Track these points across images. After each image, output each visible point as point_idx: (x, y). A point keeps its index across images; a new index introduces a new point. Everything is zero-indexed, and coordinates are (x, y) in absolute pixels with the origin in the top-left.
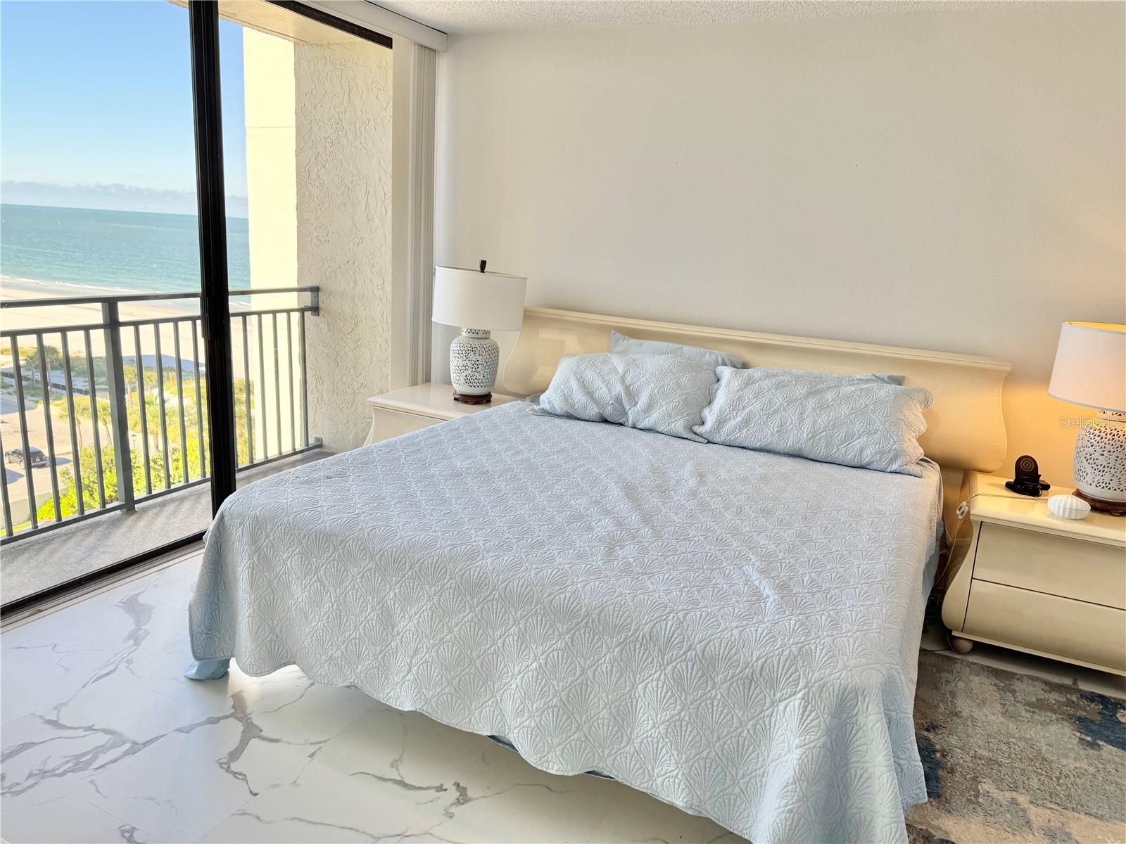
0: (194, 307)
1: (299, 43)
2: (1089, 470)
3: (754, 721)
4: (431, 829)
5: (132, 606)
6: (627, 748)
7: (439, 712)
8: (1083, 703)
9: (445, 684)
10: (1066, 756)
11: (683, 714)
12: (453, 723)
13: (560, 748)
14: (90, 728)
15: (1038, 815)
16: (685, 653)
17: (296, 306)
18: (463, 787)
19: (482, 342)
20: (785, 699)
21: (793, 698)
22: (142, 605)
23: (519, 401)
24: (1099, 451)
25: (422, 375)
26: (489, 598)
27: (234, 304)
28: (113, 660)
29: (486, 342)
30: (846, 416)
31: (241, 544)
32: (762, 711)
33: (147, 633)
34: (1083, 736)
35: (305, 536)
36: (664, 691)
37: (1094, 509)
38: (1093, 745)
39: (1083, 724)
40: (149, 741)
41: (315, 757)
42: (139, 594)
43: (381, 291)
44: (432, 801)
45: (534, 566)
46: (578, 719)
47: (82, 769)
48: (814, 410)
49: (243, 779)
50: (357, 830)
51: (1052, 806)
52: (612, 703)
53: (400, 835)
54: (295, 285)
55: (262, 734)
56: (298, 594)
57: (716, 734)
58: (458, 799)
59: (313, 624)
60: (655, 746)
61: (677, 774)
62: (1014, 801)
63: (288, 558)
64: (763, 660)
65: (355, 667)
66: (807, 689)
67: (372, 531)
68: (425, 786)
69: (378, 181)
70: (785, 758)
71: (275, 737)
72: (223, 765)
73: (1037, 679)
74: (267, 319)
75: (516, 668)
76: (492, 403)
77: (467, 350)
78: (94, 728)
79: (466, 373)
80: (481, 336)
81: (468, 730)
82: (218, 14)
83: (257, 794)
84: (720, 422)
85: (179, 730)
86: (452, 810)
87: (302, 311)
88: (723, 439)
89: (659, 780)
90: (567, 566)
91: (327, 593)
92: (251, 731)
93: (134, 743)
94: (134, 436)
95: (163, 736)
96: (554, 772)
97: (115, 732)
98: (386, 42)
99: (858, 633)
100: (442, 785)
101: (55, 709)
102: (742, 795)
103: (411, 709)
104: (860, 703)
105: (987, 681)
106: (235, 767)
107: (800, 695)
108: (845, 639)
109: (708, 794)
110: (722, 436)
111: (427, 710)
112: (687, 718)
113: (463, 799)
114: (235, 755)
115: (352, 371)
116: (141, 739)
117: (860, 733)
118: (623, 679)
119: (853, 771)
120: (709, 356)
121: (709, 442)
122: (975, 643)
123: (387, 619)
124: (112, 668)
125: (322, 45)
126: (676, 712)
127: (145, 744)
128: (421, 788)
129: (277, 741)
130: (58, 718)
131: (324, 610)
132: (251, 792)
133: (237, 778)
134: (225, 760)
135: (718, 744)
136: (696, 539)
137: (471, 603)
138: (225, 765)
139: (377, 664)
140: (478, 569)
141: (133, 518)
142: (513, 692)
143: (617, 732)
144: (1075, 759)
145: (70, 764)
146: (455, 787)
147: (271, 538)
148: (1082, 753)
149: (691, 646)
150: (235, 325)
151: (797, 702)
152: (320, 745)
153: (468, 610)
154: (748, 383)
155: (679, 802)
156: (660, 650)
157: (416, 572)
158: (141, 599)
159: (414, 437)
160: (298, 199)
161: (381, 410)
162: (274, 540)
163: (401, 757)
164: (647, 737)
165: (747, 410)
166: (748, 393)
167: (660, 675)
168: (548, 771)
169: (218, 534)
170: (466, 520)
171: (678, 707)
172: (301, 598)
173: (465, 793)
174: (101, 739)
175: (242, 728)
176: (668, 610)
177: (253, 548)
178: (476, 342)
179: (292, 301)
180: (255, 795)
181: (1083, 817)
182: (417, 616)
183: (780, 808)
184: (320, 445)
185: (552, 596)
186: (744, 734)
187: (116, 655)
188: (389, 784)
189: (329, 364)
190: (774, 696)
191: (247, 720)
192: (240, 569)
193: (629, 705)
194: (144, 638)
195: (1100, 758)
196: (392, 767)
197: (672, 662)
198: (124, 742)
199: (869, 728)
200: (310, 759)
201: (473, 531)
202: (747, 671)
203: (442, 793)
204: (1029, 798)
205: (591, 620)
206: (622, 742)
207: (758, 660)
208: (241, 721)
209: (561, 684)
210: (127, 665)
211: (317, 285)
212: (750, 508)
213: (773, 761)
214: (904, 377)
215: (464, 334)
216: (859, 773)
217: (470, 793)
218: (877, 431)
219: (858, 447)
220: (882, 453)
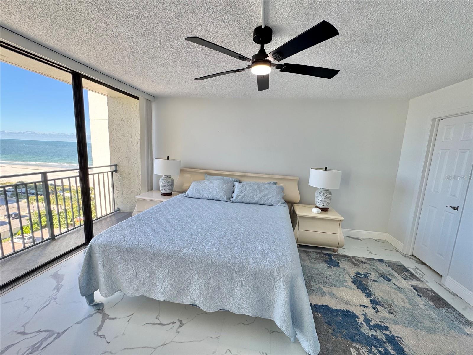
0: (77, 173)
1: (109, 97)
2: (319, 202)
3: (269, 288)
4: (173, 339)
5: (56, 276)
6: (233, 302)
7: (172, 299)
8: (325, 256)
9: (174, 290)
10: (326, 271)
11: (249, 289)
12: (177, 302)
13: (213, 304)
14: (39, 331)
15: (325, 289)
16: (249, 271)
17: (110, 171)
18: (180, 321)
19: (169, 178)
20: (278, 281)
21: (280, 280)
22: (59, 275)
23: (181, 194)
24: (321, 197)
25: (150, 188)
26: (187, 263)
27: (90, 171)
28: (49, 299)
29: (170, 178)
30: (267, 193)
31: (99, 254)
32: (271, 285)
33: (62, 285)
34: (327, 265)
35: (122, 250)
36: (243, 283)
37: (322, 210)
38: (330, 267)
39: (326, 262)
40: (65, 331)
41: (130, 321)
42: (58, 271)
43: (137, 165)
44: (171, 328)
45: (200, 251)
46: (218, 295)
47: (35, 351)
48: (259, 192)
49: (104, 338)
50: (148, 347)
51: (327, 286)
52: (228, 289)
53: (163, 345)
54: (109, 165)
55: (110, 317)
56: (121, 269)
57: (259, 293)
58: (180, 325)
59: (127, 277)
60: (241, 300)
61: (249, 306)
62: (320, 287)
63: (117, 257)
64: (270, 270)
65: (142, 289)
66: (283, 277)
67: (146, 245)
68: (168, 323)
69: (135, 135)
70: (280, 297)
71: (115, 317)
73: (313, 252)
74: (101, 175)
75: (197, 283)
76: (172, 195)
77: (164, 182)
78: (41, 330)
79: (165, 187)
80: (168, 177)
81: (182, 303)
82: (82, 87)
83: (110, 342)
84: (237, 197)
85: (77, 323)
86: (178, 330)
87: (112, 172)
88: (238, 201)
89: (243, 310)
90: (210, 249)
91: (131, 267)
92: (105, 317)
93: (58, 333)
94: (53, 206)
95: (70, 327)
96: (212, 311)
97: (50, 330)
98: (137, 98)
99: (291, 257)
100: (174, 321)
101: (23, 326)
102: (267, 308)
103: (163, 300)
104: (297, 278)
105: (304, 254)
106: (100, 333)
107: (282, 279)
108: (289, 260)
109: (258, 310)
110: (238, 200)
111: (168, 299)
112: (250, 290)
113: (182, 325)
114: (100, 328)
115: (128, 188)
116: (61, 331)
117: (297, 287)
118: (231, 282)
119: (296, 297)
120: (231, 179)
121: (233, 202)
122: (300, 245)
123: (153, 273)
124: (48, 303)
125: (116, 98)
126: (247, 289)
127: (63, 333)
128: (168, 324)
129: (115, 318)
130: (24, 330)
131: (131, 272)
132: (107, 342)
133: (101, 338)
134: (96, 331)
135: (260, 296)
136: (242, 233)
137: (181, 265)
138: (96, 334)
139: (150, 287)
140: (183, 255)
141: (54, 242)
142: (196, 290)
143: (229, 297)
144: (328, 272)
145: (30, 350)
146: (178, 321)
147: (110, 251)
148: (329, 270)
149: (250, 269)
150: (90, 177)
151: (281, 281)
152: (131, 317)
153: (180, 268)
154: (243, 186)
155: (250, 314)
156: (241, 272)
157: (162, 258)
158: (59, 273)
159: (152, 209)
160: (110, 140)
161: (138, 199)
162: (111, 252)
163: (159, 314)
164: (239, 298)
165: (244, 193)
166: (243, 189)
167: (242, 279)
168: (210, 311)
169: (90, 252)
170: (175, 237)
171: (248, 288)
172: (122, 270)
173: (182, 322)
174: (45, 334)
175: (102, 316)
176: (242, 259)
177: (104, 255)
178: (167, 179)
179: (109, 169)
180: (109, 343)
181: (334, 288)
182: (164, 271)
183: (281, 312)
184: (119, 209)
185: (207, 260)
186: (267, 291)
187: (49, 297)
188: (157, 326)
189: (121, 186)
190: (275, 280)
191: (103, 313)
192: (99, 262)
193: (233, 289)
194: (60, 288)
195: (332, 270)
196: (157, 318)
197: (245, 275)
198: (54, 334)
199: (300, 285)
200: (128, 323)
201: (178, 241)
202: (267, 274)
203: (175, 324)
204: (322, 285)
205: (220, 267)
206: (231, 300)
207: (269, 270)
208: (101, 314)
209: (212, 286)
210: (54, 300)
211: (116, 164)
212: (252, 221)
213: (276, 297)
214: (276, 182)
215: (163, 177)
216: (297, 297)
217: (183, 322)
218: (274, 196)
219: (270, 200)
220: (276, 201)
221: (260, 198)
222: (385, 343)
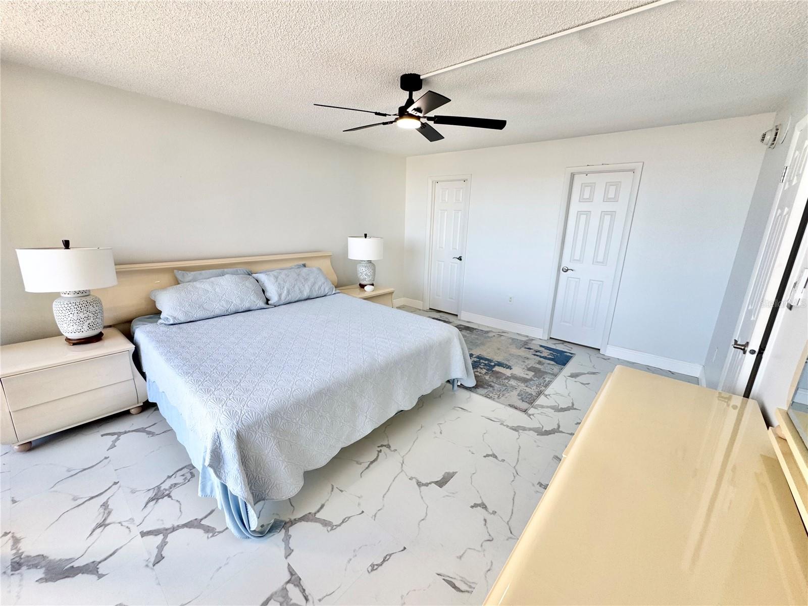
2: (366, 277)
19: (86, 297)
48: (304, 281)
55: (313, 512)
72: (375, 568)
77: (84, 308)
80: (84, 294)
84: (280, 296)
88: (285, 301)
92: (307, 518)
129: (323, 506)
132: (402, 550)
133: (388, 559)
152: (335, 488)
154: (276, 277)
166: (280, 281)
180: (405, 548)
191: (296, 521)
196: (360, 464)
200: (344, 492)
208: (296, 523)
214: (304, 264)
218: (324, 283)
219: (322, 288)
220: (330, 289)
221: (311, 290)
222: (479, 361)
